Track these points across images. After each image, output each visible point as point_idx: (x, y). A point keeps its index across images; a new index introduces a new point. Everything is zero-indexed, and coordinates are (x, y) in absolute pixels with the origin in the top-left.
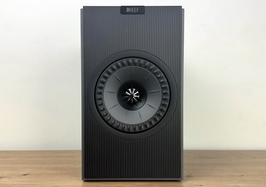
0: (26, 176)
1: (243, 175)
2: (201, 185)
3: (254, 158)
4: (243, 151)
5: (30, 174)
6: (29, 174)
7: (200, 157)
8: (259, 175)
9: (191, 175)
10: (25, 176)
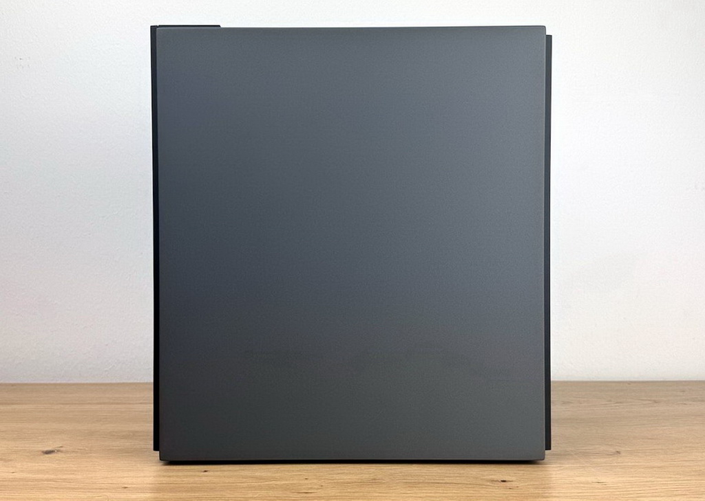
0: (50, 455)
1: (618, 452)
2: (504, 481)
3: (655, 402)
4: (630, 383)
5: (62, 449)
6: (58, 451)
8: (660, 451)
10: (47, 456)
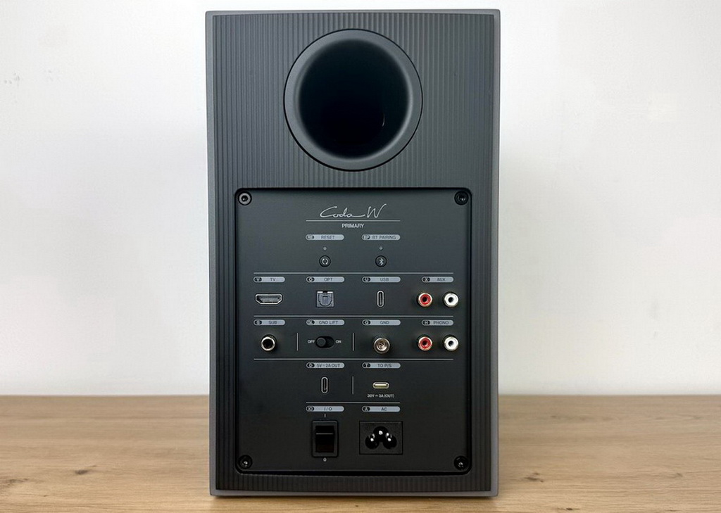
1: (679, 475)
2: (570, 509)
3: (697, 418)
4: (664, 397)
5: (95, 468)
6: (92, 471)
7: (554, 417)
9: (537, 474)
10: (80, 476)
